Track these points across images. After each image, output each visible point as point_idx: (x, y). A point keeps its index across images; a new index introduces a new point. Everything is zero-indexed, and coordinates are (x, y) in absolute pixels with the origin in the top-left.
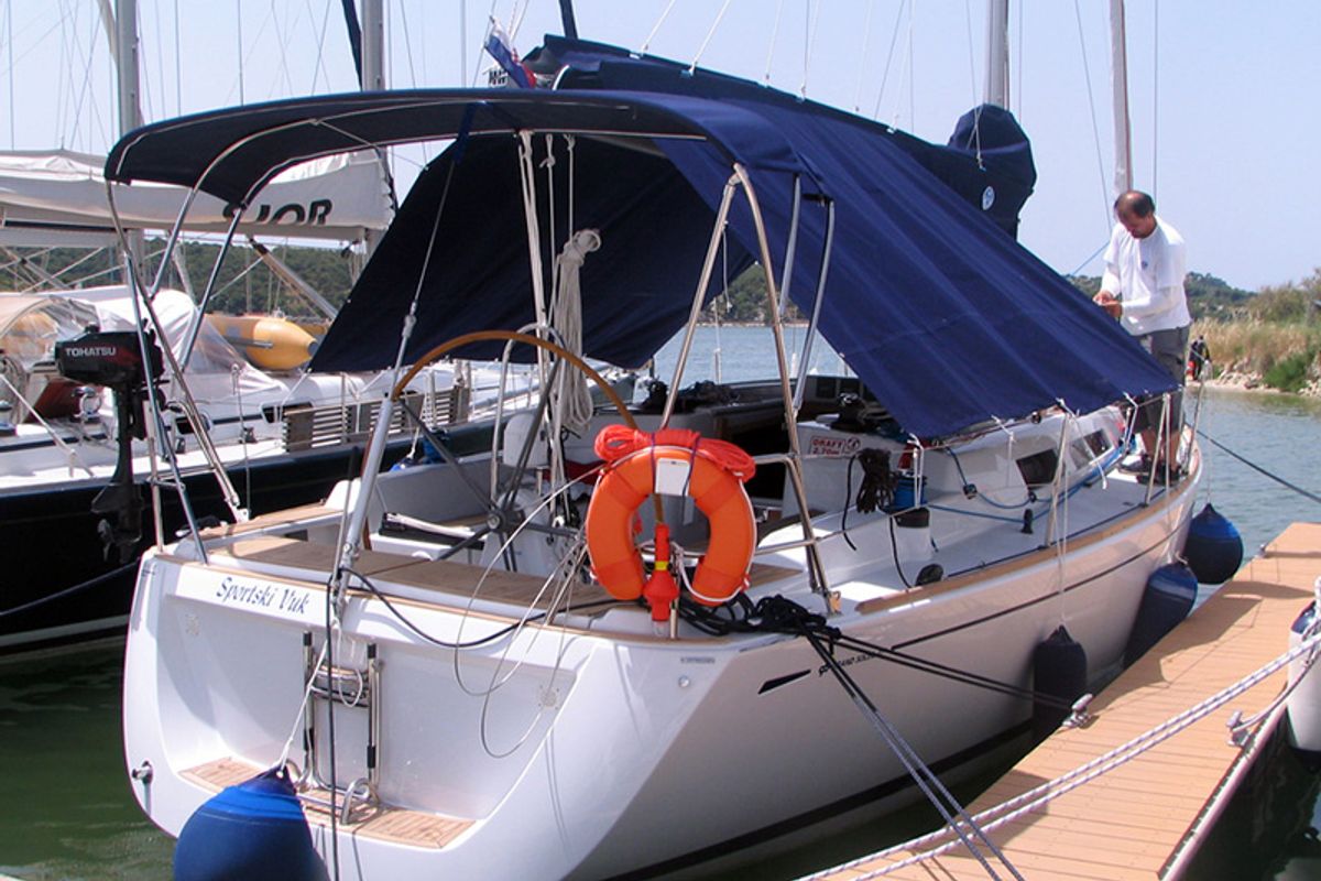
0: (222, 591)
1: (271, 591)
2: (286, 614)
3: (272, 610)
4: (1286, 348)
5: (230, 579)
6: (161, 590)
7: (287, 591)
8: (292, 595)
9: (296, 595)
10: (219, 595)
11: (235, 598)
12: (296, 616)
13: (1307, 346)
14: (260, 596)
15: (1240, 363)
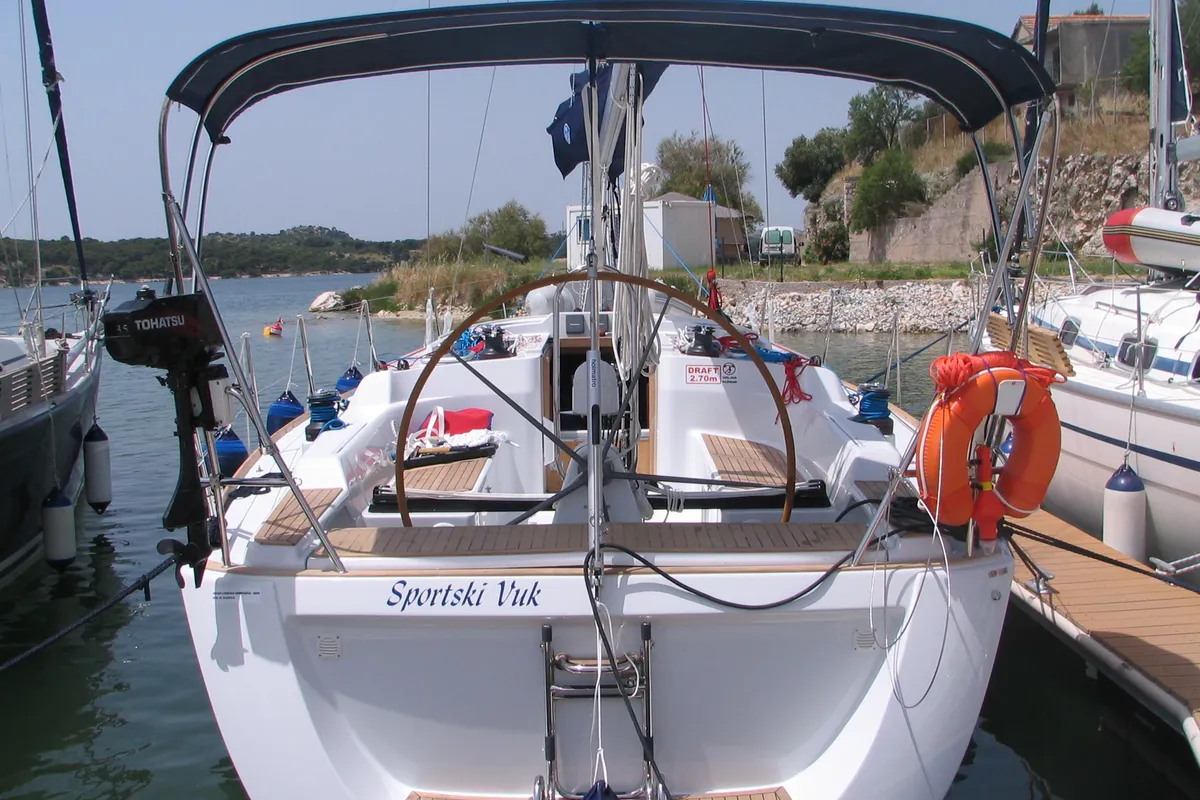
0: (395, 598)
1: (478, 587)
2: (508, 610)
3: (489, 608)
4: (492, 282)
5: (404, 583)
6: (280, 613)
7: (503, 584)
8: (513, 587)
9: (517, 587)
10: (390, 603)
11: (420, 603)
12: (528, 610)
13: (509, 280)
14: (462, 596)
15: (451, 297)
